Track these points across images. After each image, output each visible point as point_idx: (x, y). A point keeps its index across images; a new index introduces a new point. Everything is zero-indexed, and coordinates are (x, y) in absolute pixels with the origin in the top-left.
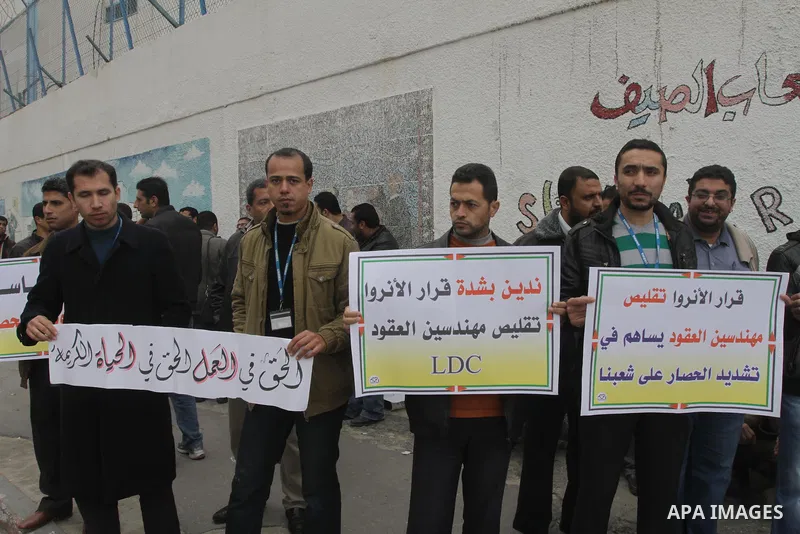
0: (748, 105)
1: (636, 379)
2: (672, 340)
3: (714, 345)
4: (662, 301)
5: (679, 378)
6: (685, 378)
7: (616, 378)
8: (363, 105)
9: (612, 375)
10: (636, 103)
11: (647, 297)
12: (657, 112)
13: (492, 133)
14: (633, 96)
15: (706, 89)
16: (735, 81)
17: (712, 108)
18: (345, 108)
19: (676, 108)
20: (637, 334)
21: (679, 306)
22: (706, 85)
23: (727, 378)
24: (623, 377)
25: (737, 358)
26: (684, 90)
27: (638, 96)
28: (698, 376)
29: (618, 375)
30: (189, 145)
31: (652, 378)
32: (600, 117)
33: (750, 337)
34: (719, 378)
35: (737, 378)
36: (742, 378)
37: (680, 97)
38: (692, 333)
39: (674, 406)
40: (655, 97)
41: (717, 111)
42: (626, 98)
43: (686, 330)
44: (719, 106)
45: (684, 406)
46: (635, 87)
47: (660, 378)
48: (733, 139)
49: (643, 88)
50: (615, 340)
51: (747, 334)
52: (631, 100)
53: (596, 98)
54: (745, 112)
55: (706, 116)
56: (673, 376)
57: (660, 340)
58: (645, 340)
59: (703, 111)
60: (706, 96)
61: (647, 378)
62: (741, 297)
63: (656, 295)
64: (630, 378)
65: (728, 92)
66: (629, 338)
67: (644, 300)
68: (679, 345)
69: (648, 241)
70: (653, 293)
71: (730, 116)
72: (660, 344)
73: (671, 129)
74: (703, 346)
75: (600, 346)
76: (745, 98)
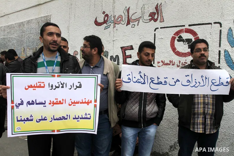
0: (139, 22)
1: (35, 120)
2: (50, 104)
3: (70, 105)
4: (43, 87)
5: (54, 120)
6: (57, 119)
7: (24, 120)
8: (32, 20)
9: (23, 119)
10: (107, 21)
11: (36, 86)
12: (113, 24)
13: (67, 30)
14: (106, 18)
15: (127, 16)
16: (136, 14)
17: (128, 23)
18: (27, 21)
19: (118, 23)
20: (32, 101)
21: (51, 89)
22: (127, 15)
23: (78, 118)
24: (28, 120)
25: (81, 110)
26: (120, 16)
27: (108, 18)
28: (64, 118)
29: (25, 119)
31: (42, 120)
32: (97, 25)
33: (87, 101)
34: (74, 119)
35: (82, 118)
36: (84, 118)
37: (120, 19)
38: (58, 100)
39: (54, 131)
40: (113, 19)
41: (130, 24)
42: (104, 19)
43: (56, 99)
44: (130, 22)
45: (58, 131)
46: (107, 15)
47: (46, 120)
48: (134, 34)
49: (109, 16)
50: (23, 104)
51: (85, 100)
52: (106, 20)
53: (96, 19)
54: (138, 25)
55: (127, 25)
56: (52, 118)
57: (44, 104)
58: (37, 104)
59: (126, 24)
60: (127, 18)
61: (40, 120)
62: (81, 85)
63: (40, 85)
64: (32, 120)
65: (133, 18)
66: (29, 103)
67: (34, 87)
68: (53, 106)
69: (50, 63)
70: (38, 84)
71: (133, 26)
72: (45, 105)
73: (117, 30)
74: (65, 106)
75: (15, 107)
76: (138, 20)
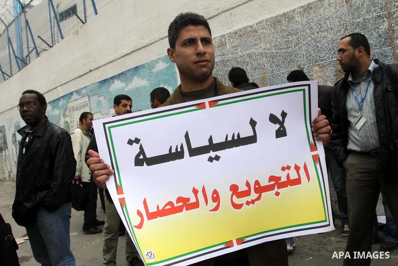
30: (156, 61)
